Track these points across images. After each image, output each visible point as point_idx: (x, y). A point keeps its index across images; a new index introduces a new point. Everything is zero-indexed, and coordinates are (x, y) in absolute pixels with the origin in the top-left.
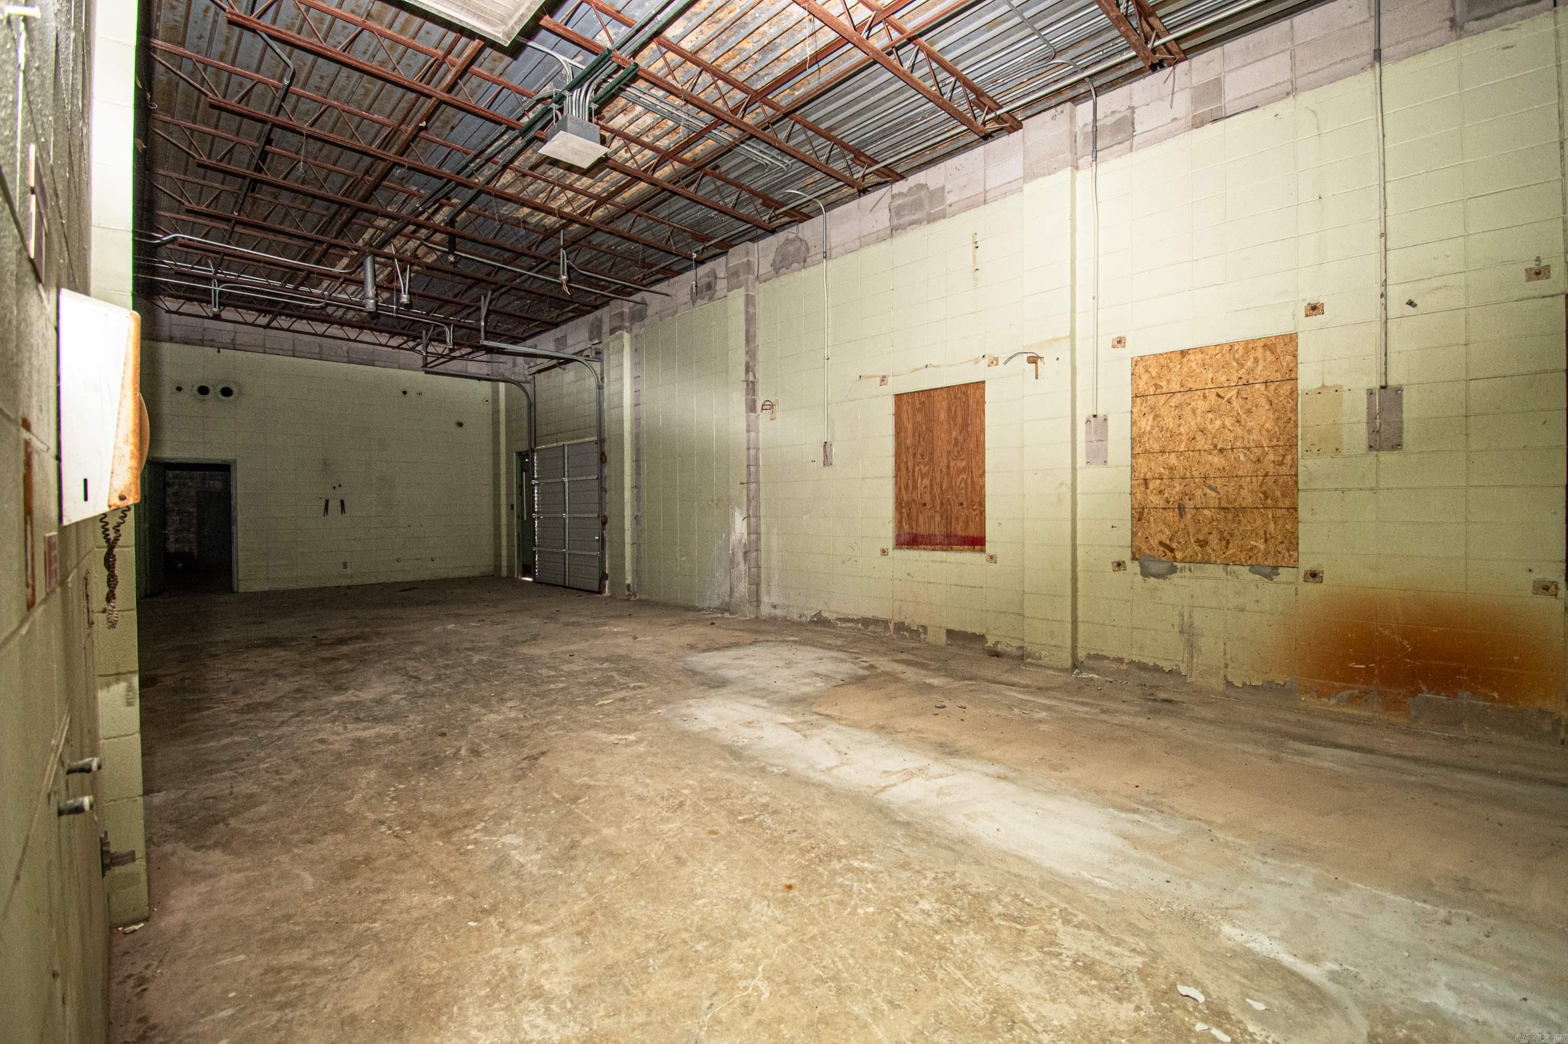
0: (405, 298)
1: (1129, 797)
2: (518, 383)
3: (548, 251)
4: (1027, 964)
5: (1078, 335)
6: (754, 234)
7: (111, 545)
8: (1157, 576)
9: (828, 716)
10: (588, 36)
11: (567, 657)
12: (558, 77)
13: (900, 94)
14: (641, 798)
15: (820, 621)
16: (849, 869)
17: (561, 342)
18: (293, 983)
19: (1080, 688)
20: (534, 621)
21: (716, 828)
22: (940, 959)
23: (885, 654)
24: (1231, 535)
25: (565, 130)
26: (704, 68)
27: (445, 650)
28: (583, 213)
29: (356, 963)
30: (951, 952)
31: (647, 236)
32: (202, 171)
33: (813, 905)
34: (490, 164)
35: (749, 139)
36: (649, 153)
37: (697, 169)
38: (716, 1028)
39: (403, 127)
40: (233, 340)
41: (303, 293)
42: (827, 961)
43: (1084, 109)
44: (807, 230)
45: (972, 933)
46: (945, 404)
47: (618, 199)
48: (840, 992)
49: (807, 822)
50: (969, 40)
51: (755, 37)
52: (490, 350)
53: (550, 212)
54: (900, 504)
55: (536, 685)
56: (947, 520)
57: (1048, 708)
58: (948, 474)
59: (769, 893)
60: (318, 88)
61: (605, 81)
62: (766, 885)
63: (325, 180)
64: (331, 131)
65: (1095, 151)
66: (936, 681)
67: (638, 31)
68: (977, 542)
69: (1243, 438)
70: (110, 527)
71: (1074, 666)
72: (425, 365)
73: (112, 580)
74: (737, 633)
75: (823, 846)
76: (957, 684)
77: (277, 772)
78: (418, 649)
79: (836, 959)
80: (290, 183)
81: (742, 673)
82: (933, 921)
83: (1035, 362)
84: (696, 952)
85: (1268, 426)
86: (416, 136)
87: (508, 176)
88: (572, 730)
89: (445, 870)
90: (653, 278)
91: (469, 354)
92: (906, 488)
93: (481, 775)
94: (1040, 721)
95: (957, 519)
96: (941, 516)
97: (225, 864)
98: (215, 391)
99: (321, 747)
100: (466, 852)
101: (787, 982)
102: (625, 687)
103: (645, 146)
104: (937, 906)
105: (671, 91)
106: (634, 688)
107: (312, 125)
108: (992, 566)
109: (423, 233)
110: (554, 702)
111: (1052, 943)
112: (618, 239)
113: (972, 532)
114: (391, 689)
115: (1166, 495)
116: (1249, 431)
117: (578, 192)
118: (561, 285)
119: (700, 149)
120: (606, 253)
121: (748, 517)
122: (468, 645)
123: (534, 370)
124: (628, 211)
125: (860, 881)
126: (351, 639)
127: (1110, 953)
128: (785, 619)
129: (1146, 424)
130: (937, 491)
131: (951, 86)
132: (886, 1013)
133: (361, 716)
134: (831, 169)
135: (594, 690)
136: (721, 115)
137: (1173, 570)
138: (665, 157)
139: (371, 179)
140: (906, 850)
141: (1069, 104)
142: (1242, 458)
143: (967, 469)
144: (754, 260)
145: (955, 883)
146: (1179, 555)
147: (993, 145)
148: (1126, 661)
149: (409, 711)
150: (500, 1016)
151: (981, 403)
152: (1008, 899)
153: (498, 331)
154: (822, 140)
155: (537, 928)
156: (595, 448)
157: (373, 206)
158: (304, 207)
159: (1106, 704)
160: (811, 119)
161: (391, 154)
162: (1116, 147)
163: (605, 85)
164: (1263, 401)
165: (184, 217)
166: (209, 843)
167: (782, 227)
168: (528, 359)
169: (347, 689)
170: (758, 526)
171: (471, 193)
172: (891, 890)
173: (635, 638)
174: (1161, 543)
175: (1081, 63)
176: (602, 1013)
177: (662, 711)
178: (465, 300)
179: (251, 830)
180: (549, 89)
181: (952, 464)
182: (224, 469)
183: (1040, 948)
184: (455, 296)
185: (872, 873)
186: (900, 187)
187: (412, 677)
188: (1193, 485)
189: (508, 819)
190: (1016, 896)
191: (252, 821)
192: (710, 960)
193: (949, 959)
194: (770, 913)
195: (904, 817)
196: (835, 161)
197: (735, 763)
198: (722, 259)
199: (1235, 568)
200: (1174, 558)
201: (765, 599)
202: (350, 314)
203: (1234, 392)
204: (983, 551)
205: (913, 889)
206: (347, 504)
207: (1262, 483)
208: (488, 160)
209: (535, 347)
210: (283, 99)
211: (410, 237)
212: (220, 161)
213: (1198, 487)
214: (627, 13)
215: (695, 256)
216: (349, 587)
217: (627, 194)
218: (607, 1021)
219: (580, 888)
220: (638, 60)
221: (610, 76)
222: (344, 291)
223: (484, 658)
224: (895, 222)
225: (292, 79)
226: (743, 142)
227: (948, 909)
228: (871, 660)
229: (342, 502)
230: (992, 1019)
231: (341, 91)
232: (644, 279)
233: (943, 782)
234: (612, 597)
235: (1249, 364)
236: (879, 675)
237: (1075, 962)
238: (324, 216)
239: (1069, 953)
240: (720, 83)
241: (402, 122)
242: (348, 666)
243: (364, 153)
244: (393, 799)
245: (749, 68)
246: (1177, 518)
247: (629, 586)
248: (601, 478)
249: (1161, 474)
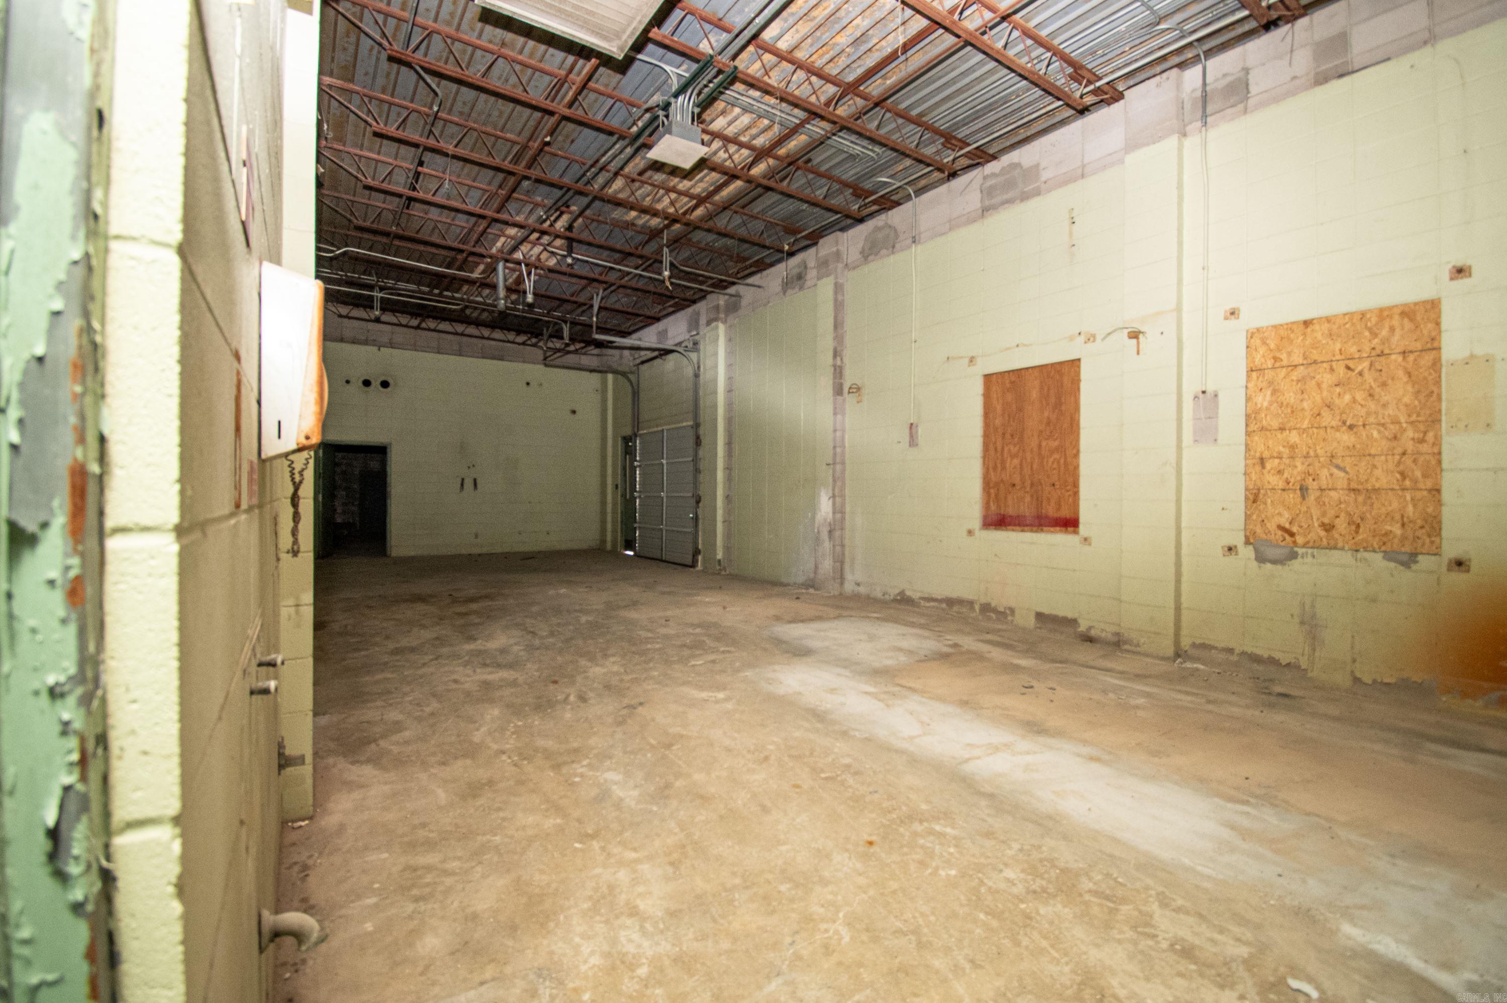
0: (530, 298)
1: (1237, 789)
2: (624, 374)
3: (653, 249)
4: (1119, 942)
5: (1185, 307)
6: (843, 224)
7: (297, 487)
8: (1274, 562)
9: (910, 688)
10: (692, 44)
11: (663, 622)
12: (665, 87)
13: (993, 74)
14: (728, 750)
15: (903, 600)
16: (931, 832)
17: (663, 334)
18: (427, 880)
19: (1184, 678)
20: (635, 590)
21: (799, 782)
22: (1025, 926)
23: (969, 634)
24: (1362, 519)
25: (670, 133)
26: (799, 65)
27: (557, 611)
28: (685, 213)
29: (479, 869)
30: (1037, 922)
31: (742, 232)
32: (367, 192)
33: (894, 862)
34: (604, 172)
35: (840, 131)
36: (745, 152)
37: (790, 164)
38: (797, 963)
39: (531, 144)
40: (390, 339)
41: (446, 297)
42: (908, 915)
43: (1193, 75)
44: (895, 217)
45: (1059, 906)
46: (1037, 383)
47: (717, 198)
48: (921, 946)
49: (889, 785)
50: (1067, 13)
51: (848, 31)
52: (600, 345)
53: (655, 214)
54: (987, 485)
55: (635, 644)
56: (1038, 501)
57: (1148, 695)
58: (1040, 454)
59: (850, 846)
60: (461, 113)
61: (706, 86)
62: (847, 839)
63: (467, 195)
64: (472, 151)
65: (1205, 116)
66: (1023, 662)
67: (737, 36)
68: (1070, 523)
69: (1376, 413)
70: (296, 471)
71: (1177, 655)
72: (545, 359)
73: (296, 517)
74: (821, 608)
75: (904, 808)
76: (1047, 666)
77: (418, 704)
78: (535, 609)
79: (917, 915)
80: (438, 199)
81: (827, 644)
82: (1019, 889)
83: (1136, 337)
84: (779, 892)
85: (1406, 400)
86: (541, 150)
87: (619, 183)
88: (667, 685)
89: (555, 797)
90: (747, 272)
91: (583, 348)
92: (995, 468)
93: (587, 719)
94: (1137, 707)
95: (1049, 499)
96: (1032, 496)
97: (375, 777)
98: (376, 384)
99: (454, 686)
100: (573, 784)
101: (867, 930)
102: (714, 651)
103: (742, 145)
104: (1022, 876)
105: (767, 91)
106: (723, 652)
107: (456, 146)
108: (1086, 548)
109: (546, 239)
110: (650, 660)
111: (1148, 924)
112: (715, 236)
113: (1065, 513)
114: (512, 641)
115: (1286, 475)
116: (1384, 406)
117: (680, 193)
118: (663, 282)
119: (793, 145)
120: (705, 250)
121: (834, 496)
122: (577, 607)
123: (638, 361)
124: (725, 209)
125: (941, 844)
126: (480, 598)
127: (1213, 941)
128: (868, 597)
129: (1263, 400)
130: (1027, 471)
131: (1046, 62)
132: (967, 971)
133: (488, 662)
134: (923, 155)
135: (686, 652)
136: (814, 109)
137: (1293, 556)
138: (760, 154)
139: (504, 192)
140: (990, 820)
141: (1175, 70)
142: (1375, 434)
143: (1061, 449)
144: (843, 249)
145: (1043, 856)
146: (1300, 540)
147: (1091, 119)
148: (1237, 651)
149: (528, 660)
150: (600, 928)
151: (1076, 381)
152: (1099, 877)
153: (608, 326)
154: (912, 126)
155: (633, 855)
156: (691, 433)
157: (504, 216)
158: (449, 221)
159: (1213, 695)
160: (903, 106)
161: (520, 168)
162: (1229, 111)
163: (706, 90)
164: (1401, 373)
165: (354, 234)
166: (363, 759)
167: (871, 215)
168: (633, 352)
169: (475, 639)
170: (843, 505)
171: (585, 200)
172: (973, 855)
173: (724, 608)
174: (1281, 528)
175: (1188, 27)
176: (691, 936)
177: (749, 673)
178: (581, 299)
179: (396, 751)
180: (657, 99)
181: (1044, 444)
182: (381, 451)
183: (1134, 928)
184: (572, 295)
185: (955, 838)
186: (992, 167)
187: (531, 632)
188: (1317, 464)
189: (610, 758)
190: (1108, 875)
191: (398, 743)
192: (792, 900)
193: (1033, 928)
194: (851, 865)
195: (988, 789)
196: (926, 146)
197: (819, 725)
198: (812, 251)
199: (1367, 555)
200: (1295, 542)
201: (849, 576)
202: (485, 315)
203: (1366, 364)
204: (1076, 532)
205: (997, 858)
206: (478, 482)
207: (1399, 463)
208: (601, 169)
209: (640, 339)
210: (433, 125)
211: (534, 244)
212: (383, 182)
213: (1323, 466)
214: (728, 21)
215: (786, 247)
216: (480, 555)
217: (725, 193)
218: (695, 944)
219: (672, 824)
220: (737, 62)
221: (710, 82)
222: (480, 294)
223: (590, 619)
224: (987, 203)
225: (440, 106)
226: (834, 134)
227: (1034, 880)
228: (953, 638)
229: (475, 480)
230: (1080, 990)
231: (479, 114)
232: (738, 273)
233: (1029, 759)
234: (704, 571)
235: (1384, 333)
236: (962, 653)
237: (1172, 945)
238: (464, 227)
239: (1167, 936)
240: (814, 79)
241: (530, 139)
242: (477, 621)
243: (497, 169)
244: (513, 733)
245: (843, 61)
246: (1299, 500)
247: (719, 561)
248: (696, 460)
249: (1280, 453)
